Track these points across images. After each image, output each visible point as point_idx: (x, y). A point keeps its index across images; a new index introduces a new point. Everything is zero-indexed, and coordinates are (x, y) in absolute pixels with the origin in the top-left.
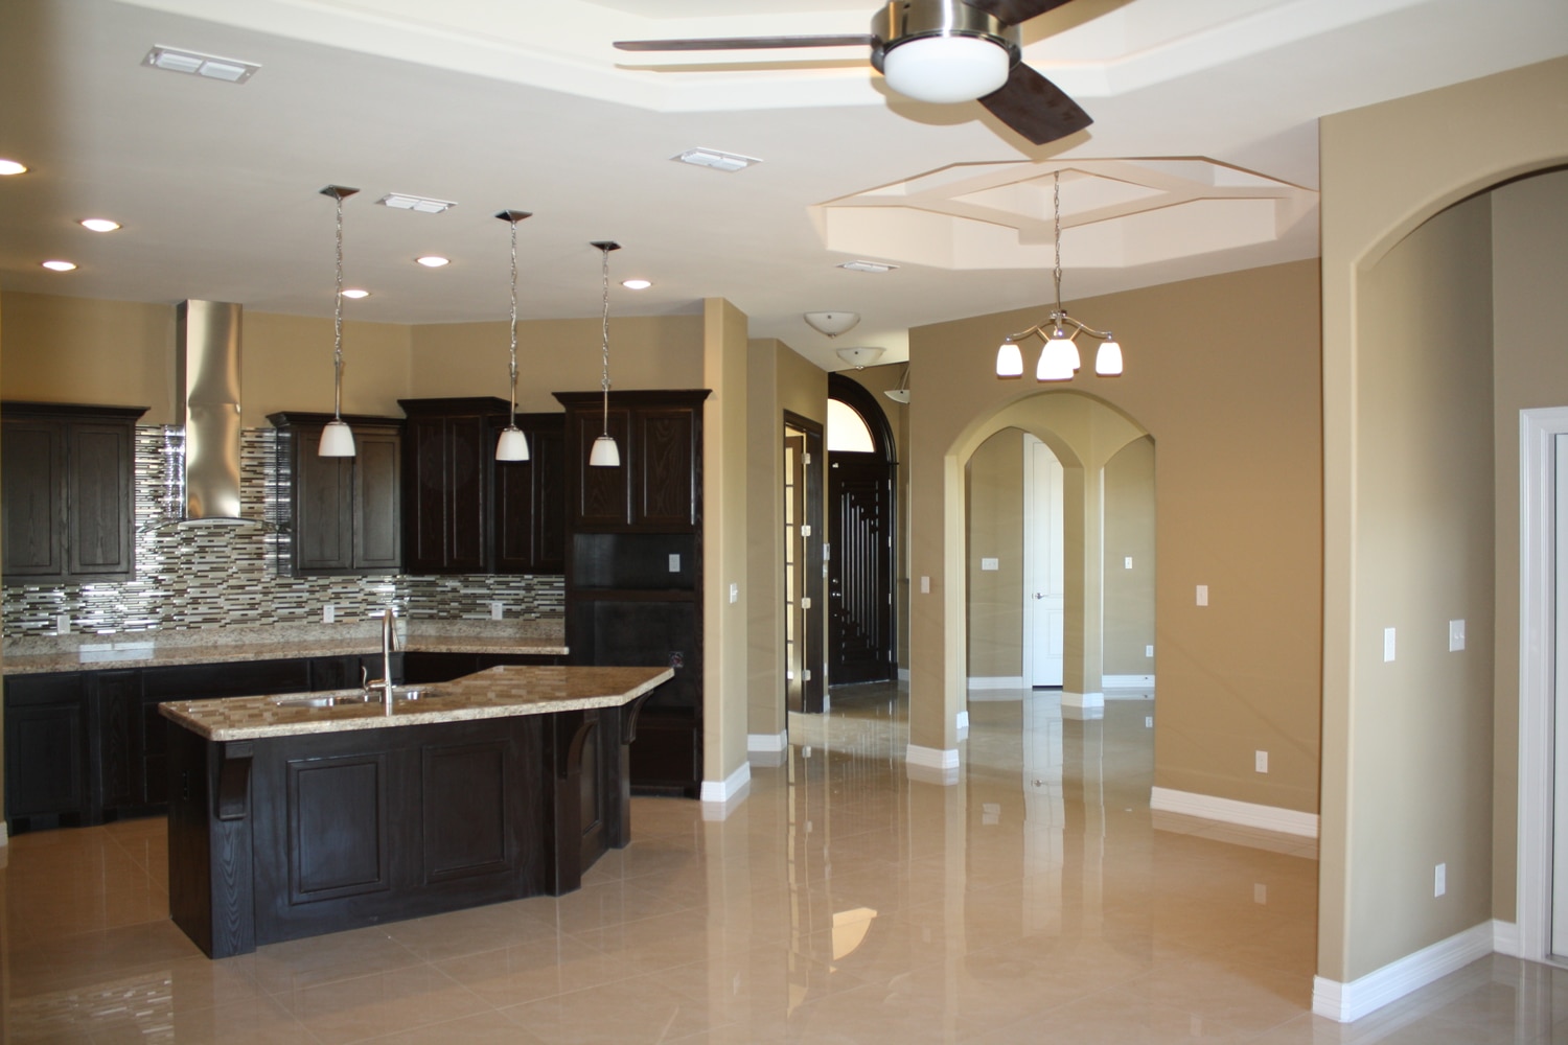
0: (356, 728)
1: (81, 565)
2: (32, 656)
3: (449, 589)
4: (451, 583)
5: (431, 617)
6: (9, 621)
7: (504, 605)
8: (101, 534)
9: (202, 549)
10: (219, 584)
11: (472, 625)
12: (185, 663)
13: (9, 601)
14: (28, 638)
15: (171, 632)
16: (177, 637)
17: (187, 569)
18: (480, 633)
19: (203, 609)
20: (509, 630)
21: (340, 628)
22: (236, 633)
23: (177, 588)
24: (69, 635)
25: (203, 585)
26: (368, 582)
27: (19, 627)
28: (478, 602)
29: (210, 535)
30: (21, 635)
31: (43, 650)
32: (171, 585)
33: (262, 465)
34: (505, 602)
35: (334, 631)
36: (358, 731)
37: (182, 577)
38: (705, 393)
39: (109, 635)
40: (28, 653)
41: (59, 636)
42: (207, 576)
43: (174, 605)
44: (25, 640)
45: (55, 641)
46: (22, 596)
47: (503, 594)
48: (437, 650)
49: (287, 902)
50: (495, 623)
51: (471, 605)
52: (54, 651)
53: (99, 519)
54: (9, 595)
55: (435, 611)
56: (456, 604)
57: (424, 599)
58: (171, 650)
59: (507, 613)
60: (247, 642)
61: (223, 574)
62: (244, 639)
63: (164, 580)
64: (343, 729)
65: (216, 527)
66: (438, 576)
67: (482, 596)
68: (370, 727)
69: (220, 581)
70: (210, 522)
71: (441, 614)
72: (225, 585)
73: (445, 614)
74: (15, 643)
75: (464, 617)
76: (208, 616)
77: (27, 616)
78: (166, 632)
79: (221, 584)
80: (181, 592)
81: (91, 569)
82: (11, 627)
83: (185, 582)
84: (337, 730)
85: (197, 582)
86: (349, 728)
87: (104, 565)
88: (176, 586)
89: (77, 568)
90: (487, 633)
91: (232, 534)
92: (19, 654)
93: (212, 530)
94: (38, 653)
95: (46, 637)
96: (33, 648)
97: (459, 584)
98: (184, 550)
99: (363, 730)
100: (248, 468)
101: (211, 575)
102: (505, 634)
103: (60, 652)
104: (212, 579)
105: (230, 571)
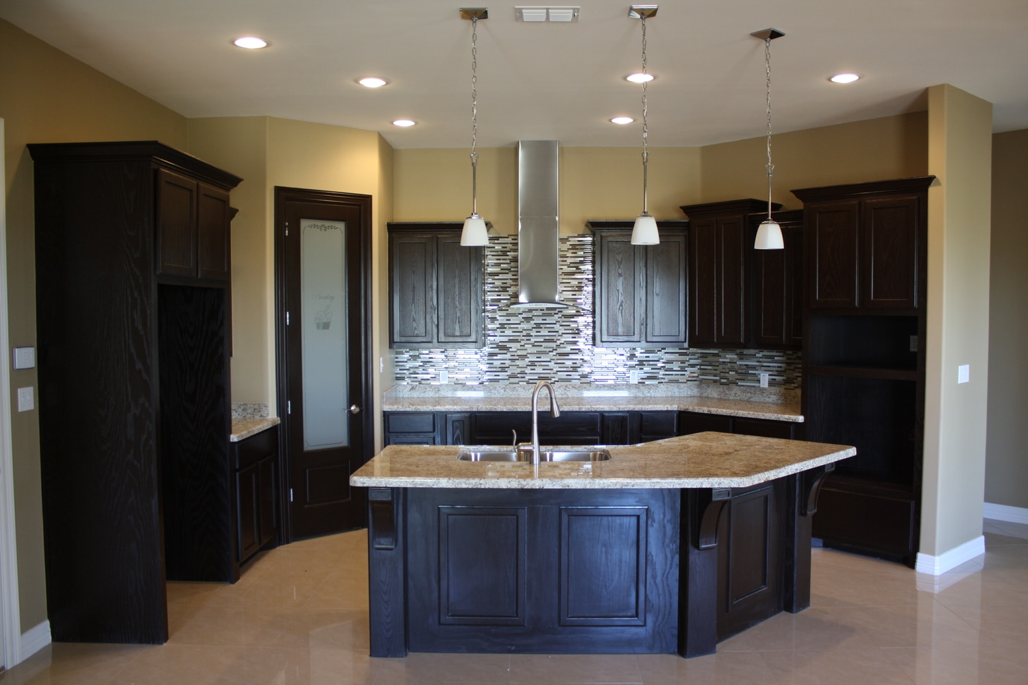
0: (470, 487)
1: (445, 335)
2: (424, 398)
3: (728, 360)
4: (730, 356)
5: (715, 381)
6: (410, 374)
7: (769, 375)
8: (458, 315)
9: (538, 326)
10: (550, 352)
11: (744, 392)
12: (505, 410)
13: (410, 360)
14: (421, 385)
15: (515, 385)
16: (519, 389)
17: (527, 340)
18: (751, 397)
19: (539, 370)
20: (772, 396)
21: (642, 388)
22: (562, 388)
23: (520, 354)
24: (447, 385)
25: (538, 352)
26: (666, 353)
27: (416, 378)
28: (750, 372)
29: (544, 315)
30: (418, 383)
31: (430, 394)
32: (516, 352)
33: (582, 263)
34: (770, 373)
35: (637, 390)
36: (472, 489)
37: (524, 346)
38: (930, 180)
39: (473, 386)
40: (422, 395)
41: (441, 385)
42: (541, 346)
43: (518, 366)
44: (419, 387)
45: (438, 389)
46: (418, 357)
47: (769, 366)
48: (701, 411)
49: (437, 621)
50: (762, 390)
51: (746, 374)
52: (437, 396)
53: (457, 303)
54: (410, 356)
55: (718, 378)
56: (734, 373)
57: (710, 367)
58: (515, 398)
59: (772, 383)
60: (570, 396)
61: (554, 345)
62: (568, 393)
63: (511, 348)
64: (459, 486)
65: (548, 309)
66: (721, 350)
67: (754, 368)
68: (483, 487)
69: (551, 350)
70: (544, 306)
71: (722, 380)
72: (554, 353)
73: (725, 381)
74: (413, 388)
75: (739, 384)
76: (542, 375)
77: (420, 370)
78: (511, 385)
79: (552, 352)
80: (523, 357)
81: (451, 339)
82: (410, 377)
83: (526, 350)
84: (453, 487)
85: (535, 350)
86: (464, 486)
87: (461, 336)
88: (519, 353)
89: (442, 338)
90: (757, 398)
91: (560, 315)
92: (415, 396)
93: (545, 312)
94: (427, 396)
95: (432, 385)
96: (424, 392)
97: (736, 356)
98: (525, 326)
99: (477, 489)
100: (571, 265)
101: (544, 344)
102: (770, 400)
103: (441, 396)
104: (544, 348)
105: (558, 342)
